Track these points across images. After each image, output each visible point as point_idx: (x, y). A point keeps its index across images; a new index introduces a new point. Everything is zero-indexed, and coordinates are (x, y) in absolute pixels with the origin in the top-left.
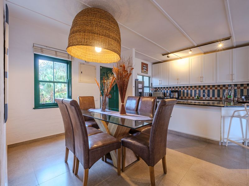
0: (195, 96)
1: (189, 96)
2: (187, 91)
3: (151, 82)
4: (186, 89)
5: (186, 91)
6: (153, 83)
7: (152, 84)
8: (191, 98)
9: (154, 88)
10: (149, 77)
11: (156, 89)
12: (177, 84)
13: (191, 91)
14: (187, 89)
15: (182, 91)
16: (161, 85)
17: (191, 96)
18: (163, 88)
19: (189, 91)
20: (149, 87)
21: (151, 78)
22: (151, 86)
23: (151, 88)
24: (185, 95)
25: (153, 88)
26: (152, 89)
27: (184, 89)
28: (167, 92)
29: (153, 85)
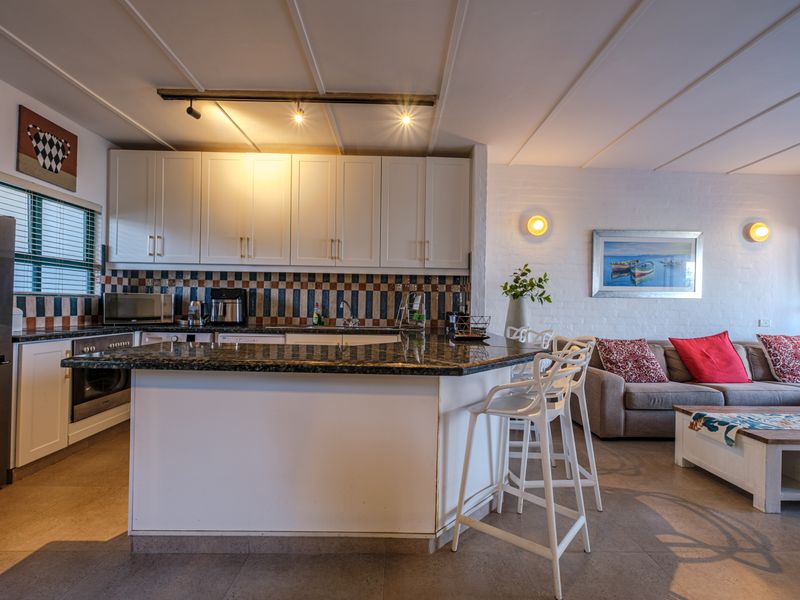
0: (310, 314)
1: (287, 315)
2: (282, 293)
3: (100, 241)
4: (275, 285)
5: (275, 293)
6: (112, 244)
7: (106, 250)
8: (297, 321)
9: (125, 273)
10: (91, 215)
11: (135, 282)
12: (236, 260)
13: (297, 294)
14: (282, 285)
15: (260, 291)
16: (158, 259)
17: (296, 313)
18: (172, 277)
19: (289, 296)
20: (88, 265)
21: (100, 221)
22: (98, 259)
23: (98, 274)
24: (274, 312)
25: (115, 272)
26: (108, 280)
27: (267, 285)
28: (193, 297)
29: (114, 257)
